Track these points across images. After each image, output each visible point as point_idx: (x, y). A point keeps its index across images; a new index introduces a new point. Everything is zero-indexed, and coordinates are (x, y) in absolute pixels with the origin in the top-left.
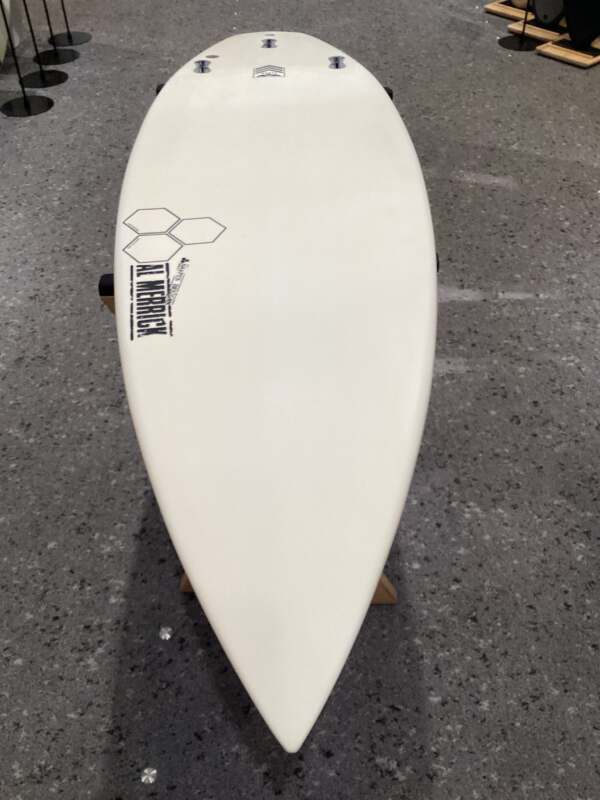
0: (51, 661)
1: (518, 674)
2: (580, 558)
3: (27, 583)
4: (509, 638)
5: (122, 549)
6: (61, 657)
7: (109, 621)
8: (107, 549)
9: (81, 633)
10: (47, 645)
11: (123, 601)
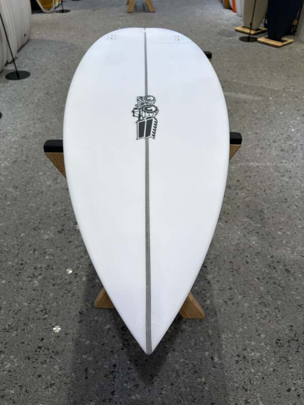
0: (18, 281)
1: (224, 290)
2: (254, 243)
3: (10, 250)
4: (220, 275)
5: (53, 237)
6: (23, 280)
7: (45, 266)
8: (47, 237)
9: (32, 270)
10: (17, 275)
11: (51, 257)
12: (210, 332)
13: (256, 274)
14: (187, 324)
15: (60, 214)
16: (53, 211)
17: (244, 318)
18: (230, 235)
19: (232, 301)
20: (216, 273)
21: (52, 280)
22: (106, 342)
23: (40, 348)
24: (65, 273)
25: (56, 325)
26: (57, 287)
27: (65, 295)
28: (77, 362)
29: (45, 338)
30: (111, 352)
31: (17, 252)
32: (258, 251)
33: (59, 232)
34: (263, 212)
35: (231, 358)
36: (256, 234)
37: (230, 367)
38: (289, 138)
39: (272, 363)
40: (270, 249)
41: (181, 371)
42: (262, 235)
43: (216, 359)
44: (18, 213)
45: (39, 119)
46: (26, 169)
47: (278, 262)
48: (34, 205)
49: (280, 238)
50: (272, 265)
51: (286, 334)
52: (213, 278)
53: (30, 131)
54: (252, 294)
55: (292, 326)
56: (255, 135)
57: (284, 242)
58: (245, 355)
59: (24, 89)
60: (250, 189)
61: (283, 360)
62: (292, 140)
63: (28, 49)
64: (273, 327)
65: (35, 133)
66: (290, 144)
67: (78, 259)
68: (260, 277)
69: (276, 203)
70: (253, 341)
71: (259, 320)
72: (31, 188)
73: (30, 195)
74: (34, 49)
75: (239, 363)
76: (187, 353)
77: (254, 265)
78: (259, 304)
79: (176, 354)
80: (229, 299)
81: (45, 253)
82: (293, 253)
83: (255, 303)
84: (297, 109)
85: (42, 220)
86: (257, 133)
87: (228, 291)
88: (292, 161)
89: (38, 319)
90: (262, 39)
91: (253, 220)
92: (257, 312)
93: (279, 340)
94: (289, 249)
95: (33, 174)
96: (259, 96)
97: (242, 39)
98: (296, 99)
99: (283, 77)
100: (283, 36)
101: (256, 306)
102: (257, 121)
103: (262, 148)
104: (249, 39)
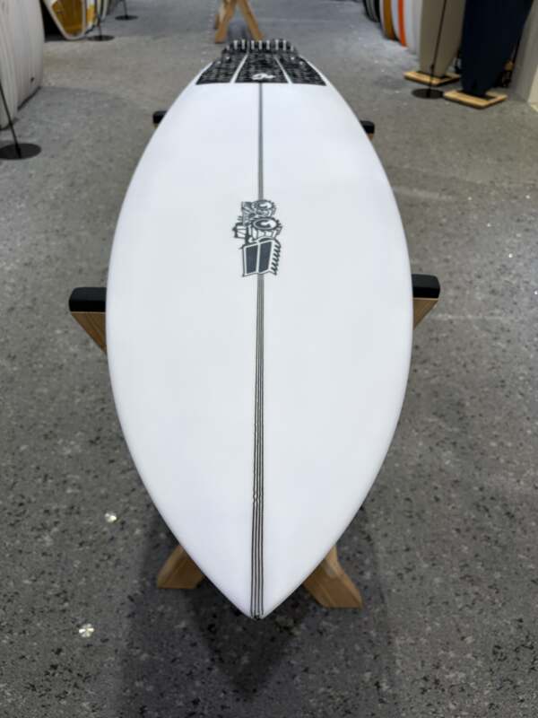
0: (14, 538)
1: (396, 551)
2: (447, 463)
5: (80, 451)
6: (22, 535)
7: (65, 507)
8: (68, 452)
9: (41, 516)
10: (12, 525)
11: (78, 491)
12: (373, 633)
13: (453, 522)
14: (330, 618)
15: (94, 408)
16: (79, 403)
17: (434, 605)
18: (404, 448)
19: (411, 574)
20: (382, 519)
21: (78, 535)
22: (180, 654)
23: (54, 667)
24: (103, 520)
25: (86, 622)
26: (88, 548)
27: (103, 565)
28: (124, 694)
29: (64, 648)
30: (188, 675)
31: (12, 481)
32: (455, 479)
33: (92, 442)
34: (463, 406)
35: (413, 682)
36: (451, 446)
37: (410, 701)
38: (504, 270)
39: (486, 692)
40: (477, 473)
41: (320, 711)
42: (463, 448)
43: (385, 687)
44: (16, 407)
45: (57, 231)
46: (31, 323)
47: (492, 498)
48: (45, 391)
49: (494, 454)
50: (481, 503)
51: (511, 636)
52: (377, 530)
53: (40, 253)
54: (448, 560)
55: (521, 621)
56: (445, 264)
57: (502, 461)
58: (438, 678)
59: (31, 176)
60: (437, 362)
61: (508, 685)
62: (510, 273)
63: (38, 103)
64: (488, 623)
65: (48, 257)
66: (506, 282)
67: (127, 495)
68: (461, 527)
69: (486, 389)
70: (452, 650)
71: (461, 610)
72: (40, 359)
73: (39, 373)
74: (49, 105)
75: (426, 694)
76: (331, 674)
77: (449, 505)
78: (461, 578)
79: (311, 677)
80: (405, 568)
81: (65, 482)
82: (518, 481)
83: (453, 576)
84: (516, 218)
85: (59, 419)
86: (447, 261)
87: (404, 555)
88: (512, 312)
89: (51, 611)
90: (451, 94)
91: (446, 421)
92: (457, 595)
93: (499, 648)
94: (511, 474)
95: (44, 333)
96: (449, 194)
97: (417, 93)
98: (514, 201)
99: (489, 161)
100: (488, 88)
101: (454, 582)
102: (447, 239)
103: (458, 288)
104: (429, 93)
